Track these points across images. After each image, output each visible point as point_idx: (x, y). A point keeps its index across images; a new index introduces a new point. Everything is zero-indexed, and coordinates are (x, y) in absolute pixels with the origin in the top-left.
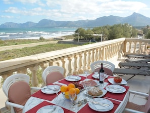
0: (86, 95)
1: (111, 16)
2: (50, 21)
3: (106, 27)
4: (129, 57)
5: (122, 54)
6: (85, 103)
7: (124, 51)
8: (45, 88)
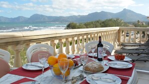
0: (82, 72)
1: (102, 11)
2: (42, 16)
3: (98, 22)
4: (125, 46)
5: (117, 43)
6: (82, 79)
7: (119, 41)
8: (27, 65)
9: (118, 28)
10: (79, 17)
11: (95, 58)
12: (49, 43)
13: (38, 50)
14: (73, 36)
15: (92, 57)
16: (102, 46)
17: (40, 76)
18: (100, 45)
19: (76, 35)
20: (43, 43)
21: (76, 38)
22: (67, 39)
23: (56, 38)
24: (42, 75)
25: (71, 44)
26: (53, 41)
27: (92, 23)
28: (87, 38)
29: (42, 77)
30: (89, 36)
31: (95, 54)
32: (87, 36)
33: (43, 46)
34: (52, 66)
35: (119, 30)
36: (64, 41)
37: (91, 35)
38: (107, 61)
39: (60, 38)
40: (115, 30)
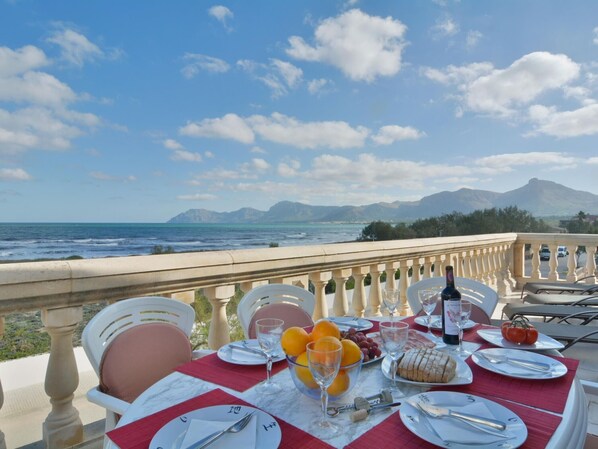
4: (538, 291)
5: (510, 283)
6: (387, 409)
7: (516, 275)
8: (232, 347)
9: (512, 236)
10: (397, 207)
11: (436, 331)
12: (304, 280)
13: (272, 301)
14: (373, 262)
15: (424, 329)
16: (456, 296)
17: (258, 386)
18: (451, 293)
19: (381, 259)
20: (288, 282)
21: (382, 268)
22: (356, 270)
23: (323, 266)
24: (266, 384)
25: (368, 282)
26: (317, 275)
27: (433, 222)
28: (417, 265)
29: (265, 390)
30: (422, 261)
31: (435, 321)
32: (416, 261)
33: (287, 290)
34: (293, 360)
35: (516, 243)
36: (346, 274)
37: (427, 259)
38: (476, 346)
39: (335, 267)
40: (503, 243)
